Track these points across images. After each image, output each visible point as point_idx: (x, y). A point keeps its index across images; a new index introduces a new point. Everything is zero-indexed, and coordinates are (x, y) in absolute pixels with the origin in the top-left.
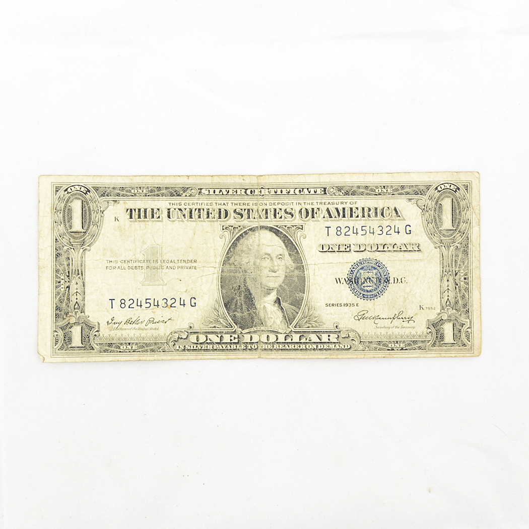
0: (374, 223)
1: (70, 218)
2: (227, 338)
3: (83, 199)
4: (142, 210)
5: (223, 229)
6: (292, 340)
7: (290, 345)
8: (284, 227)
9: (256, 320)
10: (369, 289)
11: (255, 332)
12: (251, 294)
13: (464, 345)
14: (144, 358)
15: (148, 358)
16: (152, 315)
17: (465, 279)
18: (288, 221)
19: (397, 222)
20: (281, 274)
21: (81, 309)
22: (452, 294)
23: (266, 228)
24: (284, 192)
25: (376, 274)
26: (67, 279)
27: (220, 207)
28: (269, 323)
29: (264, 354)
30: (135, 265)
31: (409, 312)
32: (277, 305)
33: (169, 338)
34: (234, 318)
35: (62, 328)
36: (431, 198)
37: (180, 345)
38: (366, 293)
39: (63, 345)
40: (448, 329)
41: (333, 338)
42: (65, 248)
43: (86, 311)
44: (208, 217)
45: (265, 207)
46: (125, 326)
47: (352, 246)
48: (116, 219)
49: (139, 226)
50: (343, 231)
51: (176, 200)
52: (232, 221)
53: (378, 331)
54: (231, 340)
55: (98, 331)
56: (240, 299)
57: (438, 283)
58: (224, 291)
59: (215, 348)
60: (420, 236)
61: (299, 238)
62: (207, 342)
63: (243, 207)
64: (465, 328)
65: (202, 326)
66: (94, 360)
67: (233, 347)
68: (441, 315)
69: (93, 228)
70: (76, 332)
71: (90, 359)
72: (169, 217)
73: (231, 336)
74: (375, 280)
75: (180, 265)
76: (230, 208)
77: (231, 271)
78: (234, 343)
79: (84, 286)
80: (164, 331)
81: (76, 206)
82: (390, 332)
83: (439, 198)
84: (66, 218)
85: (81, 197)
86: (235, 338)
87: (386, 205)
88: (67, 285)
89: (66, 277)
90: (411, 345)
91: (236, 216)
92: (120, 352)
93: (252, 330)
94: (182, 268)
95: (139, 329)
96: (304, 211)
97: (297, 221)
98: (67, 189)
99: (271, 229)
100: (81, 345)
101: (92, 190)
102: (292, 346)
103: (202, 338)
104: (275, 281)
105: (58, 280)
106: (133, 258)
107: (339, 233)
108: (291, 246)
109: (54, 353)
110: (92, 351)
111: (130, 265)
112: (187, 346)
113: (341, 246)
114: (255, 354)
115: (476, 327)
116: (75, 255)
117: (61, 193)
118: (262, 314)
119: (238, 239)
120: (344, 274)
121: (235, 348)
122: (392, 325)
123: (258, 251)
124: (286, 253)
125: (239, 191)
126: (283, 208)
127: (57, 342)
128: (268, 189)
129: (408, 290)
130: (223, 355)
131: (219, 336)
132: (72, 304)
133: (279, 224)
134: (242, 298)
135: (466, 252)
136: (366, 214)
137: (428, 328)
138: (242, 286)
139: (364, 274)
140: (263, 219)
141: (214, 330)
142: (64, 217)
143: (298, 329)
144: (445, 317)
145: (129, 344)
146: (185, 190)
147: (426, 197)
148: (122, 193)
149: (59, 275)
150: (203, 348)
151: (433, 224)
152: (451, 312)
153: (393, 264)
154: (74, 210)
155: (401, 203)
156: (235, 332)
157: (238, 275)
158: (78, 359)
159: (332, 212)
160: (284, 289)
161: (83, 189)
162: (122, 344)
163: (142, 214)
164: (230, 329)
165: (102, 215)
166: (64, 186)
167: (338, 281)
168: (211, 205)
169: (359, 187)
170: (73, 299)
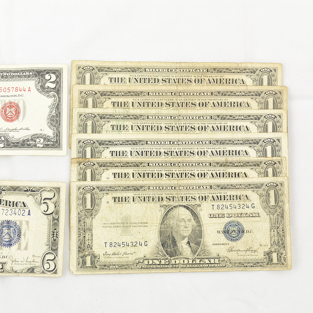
0: (236, 203)
1: (85, 203)
2: (163, 262)
3: (91, 193)
4: (120, 198)
5: (161, 207)
6: (196, 262)
7: (195, 265)
8: (191, 205)
9: (178, 253)
10: (234, 236)
11: (177, 258)
12: (175, 239)
13: (283, 264)
14: (122, 272)
15: (124, 272)
16: (126, 251)
17: (282, 230)
18: (193, 203)
19: (247, 202)
20: (190, 229)
21: (90, 248)
22: (276, 238)
23: (182, 206)
24: (191, 188)
25: (237, 228)
26: (84, 233)
27: (159, 196)
28: (184, 254)
29: (182, 270)
30: (117, 225)
31: (255, 247)
32: (188, 245)
33: (134, 262)
34: (166, 252)
35: (82, 257)
36: (264, 190)
37: (139, 266)
38: (233, 238)
39: (82, 266)
40: (274, 256)
41: (217, 261)
42: (83, 217)
43: (93, 249)
44: (153, 201)
45: (182, 196)
46: (112, 256)
47: (225, 214)
48: (108, 202)
49: (118, 205)
50: (221, 207)
51: (137, 192)
52: (165, 203)
53: (239, 257)
54: (165, 263)
55: (99, 259)
56: (170, 242)
57: (269, 233)
58: (162, 238)
59: (157, 267)
60: (259, 209)
61: (198, 211)
62: (153, 264)
63: (171, 196)
64: (283, 256)
65: (150, 256)
66: (97, 273)
67: (166, 266)
68: (271, 249)
69: (96, 207)
70: (88, 259)
71: (95, 273)
72: (134, 201)
73: (165, 261)
74: (237, 232)
75: (139, 225)
76: (164, 196)
77: (164, 228)
78: (167, 264)
79: (92, 236)
80: (131, 258)
81: (88, 196)
82: (245, 258)
83: (268, 190)
84: (83, 202)
85: (90, 192)
86: (167, 262)
87: (242, 194)
88: (84, 236)
89: (83, 232)
90: (256, 264)
91: (167, 200)
92: (110, 269)
93: (176, 257)
94: (140, 226)
95: (119, 257)
96: (201, 197)
97: (198, 202)
98: (84, 188)
99: (185, 206)
100: (91, 266)
101: (96, 188)
102: (196, 266)
103: (151, 262)
104: (187, 233)
105: (80, 233)
106: (116, 222)
107: (218, 208)
108: (195, 215)
109: (78, 270)
110: (96, 269)
111: (115, 225)
112: (143, 266)
113: (219, 215)
114: (177, 270)
115: (289, 255)
116: (88, 221)
117: (81, 190)
118: (180, 250)
119: (168, 212)
120: (221, 228)
121: (167, 267)
122: (246, 254)
123: (178, 217)
124: (192, 218)
125: (168, 187)
126: (191, 196)
127: (79, 264)
128: (183, 186)
129: (254, 236)
130: (161, 271)
131: (159, 261)
132: (86, 245)
133: (188, 204)
134: (170, 241)
135: (282, 217)
136: (232, 198)
137: (265, 256)
138: (170, 235)
139: (232, 229)
140: (181, 201)
141: (156, 258)
142: (82, 202)
143: (199, 257)
144: (273, 250)
145: (114, 265)
146: (141, 187)
147: (261, 190)
148: (110, 189)
149: (80, 231)
150: (151, 267)
151: (266, 203)
152: (276, 247)
153: (246, 223)
154: (87, 198)
155: (249, 193)
156: (167, 259)
157: (168, 229)
158: (89, 273)
159: (215, 198)
160: (191, 237)
161: (91, 188)
162: (110, 265)
163: (120, 200)
164: (164, 258)
165: (101, 200)
166: (82, 187)
167: (218, 232)
168: (155, 194)
169: (228, 185)
170: (87, 243)
